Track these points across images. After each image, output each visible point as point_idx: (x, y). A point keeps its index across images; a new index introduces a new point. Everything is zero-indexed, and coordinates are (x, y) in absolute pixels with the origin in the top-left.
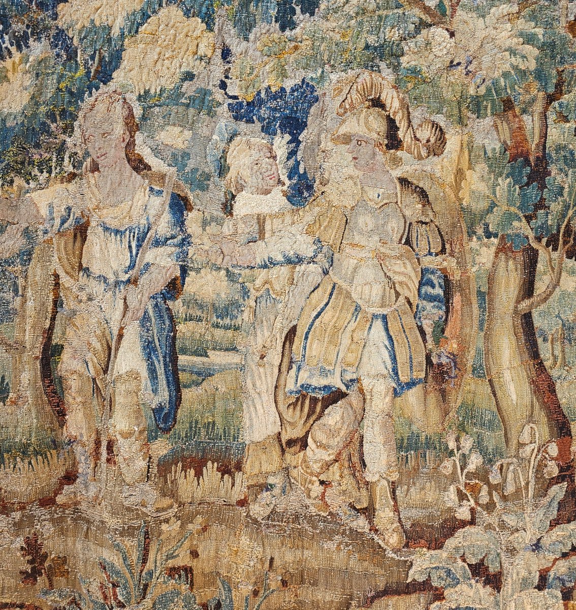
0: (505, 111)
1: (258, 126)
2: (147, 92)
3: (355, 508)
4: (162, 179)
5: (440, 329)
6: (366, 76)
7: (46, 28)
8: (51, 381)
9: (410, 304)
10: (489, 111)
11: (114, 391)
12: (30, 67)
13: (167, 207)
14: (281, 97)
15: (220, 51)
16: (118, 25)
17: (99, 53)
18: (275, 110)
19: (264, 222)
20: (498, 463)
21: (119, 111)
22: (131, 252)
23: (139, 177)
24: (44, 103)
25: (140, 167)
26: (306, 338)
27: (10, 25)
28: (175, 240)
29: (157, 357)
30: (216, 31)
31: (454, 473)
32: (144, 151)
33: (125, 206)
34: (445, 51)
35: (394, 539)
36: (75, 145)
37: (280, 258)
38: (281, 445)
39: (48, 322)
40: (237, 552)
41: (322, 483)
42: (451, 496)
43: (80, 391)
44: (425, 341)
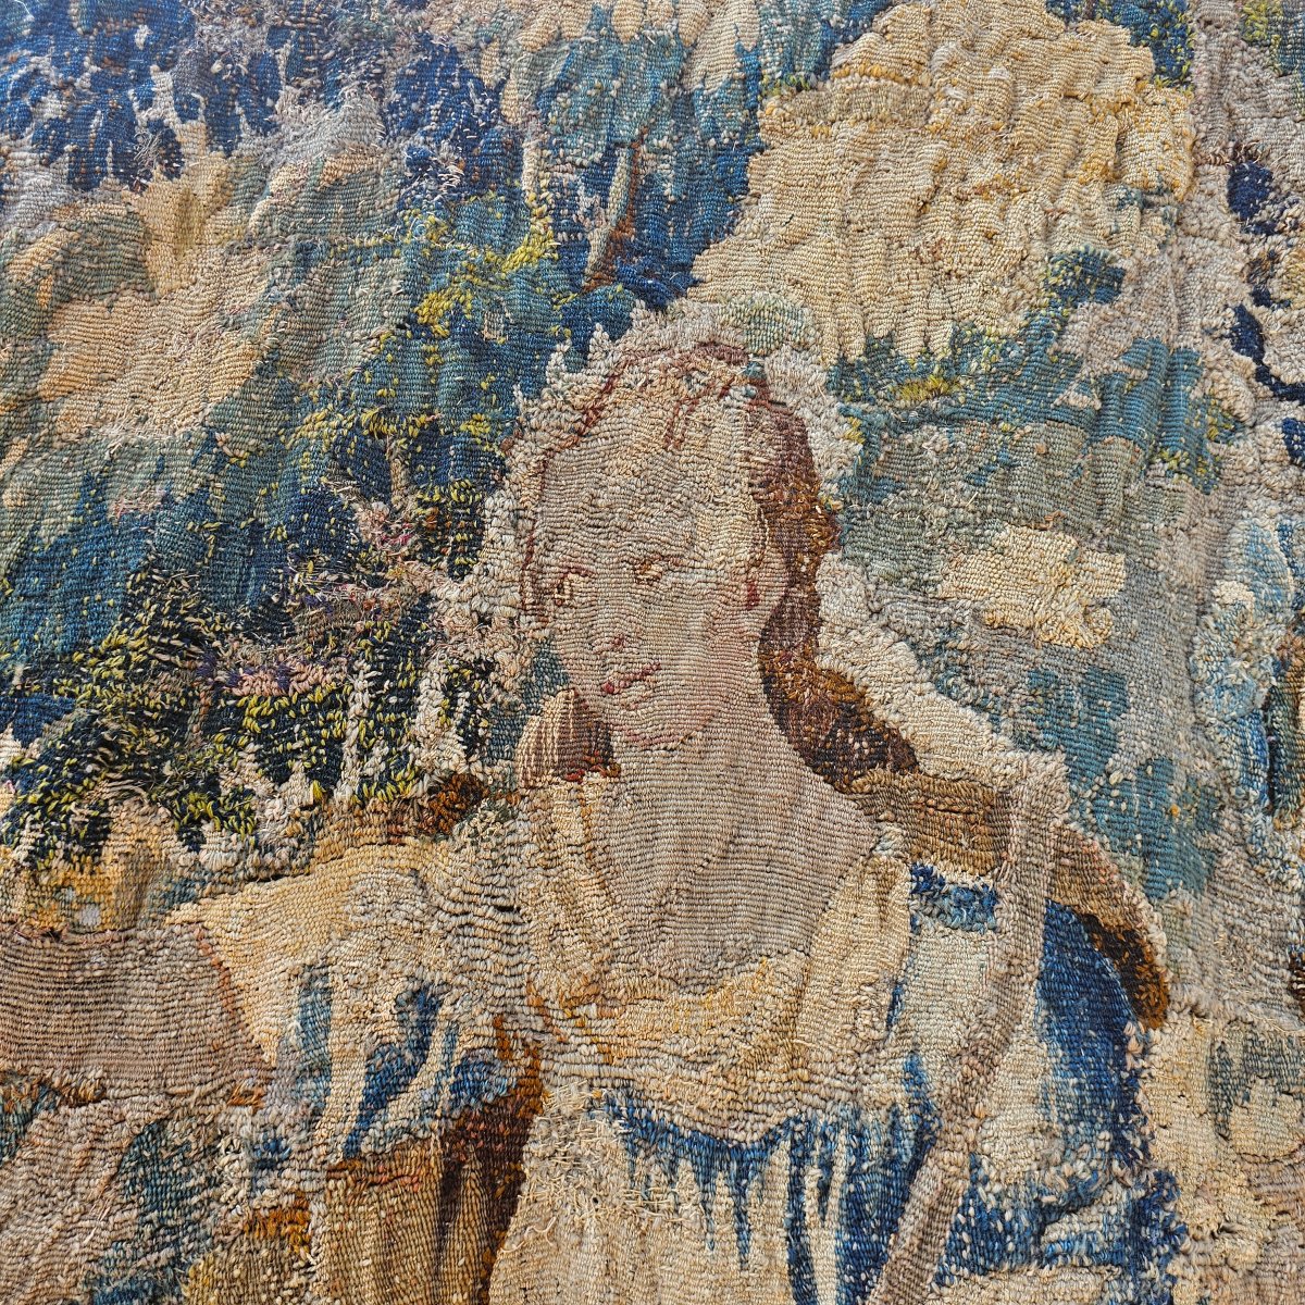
2: (880, 350)
4: (987, 819)
12: (267, 217)
13: (1030, 1002)
15: (1222, 173)
16: (730, 36)
17: (632, 160)
23: (843, 809)
24: (327, 395)
25: (847, 750)
27: (189, 28)
32: (867, 655)
36: (484, 620)
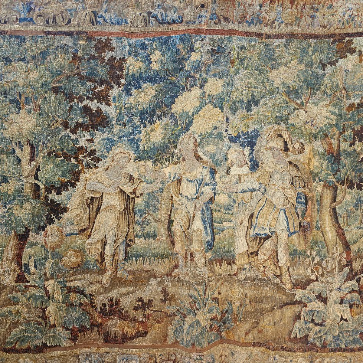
0: (325, 138)
1: (239, 144)
2: (201, 134)
3: (275, 275)
4: (207, 163)
5: (304, 213)
6: (276, 126)
7: (168, 113)
8: (171, 232)
9: (293, 205)
10: (319, 138)
11: (192, 236)
12: (162, 126)
13: (209, 173)
14: (247, 135)
15: (225, 119)
16: (191, 111)
17: (185, 121)
18: (245, 139)
19: (241, 177)
20: (325, 260)
21: (192, 140)
22: (197, 188)
23: (199, 163)
24: (167, 138)
25: (199, 159)
26: (257, 217)
27: (156, 112)
28: (212, 184)
29: (207, 224)
30: (224, 112)
31: (310, 263)
32: (200, 153)
33: (194, 172)
34: (304, 118)
35: (289, 286)
37: (247, 189)
38: (248, 254)
39: (169, 212)
40: (234, 291)
41: (264, 267)
42: (309, 271)
43: (179, 236)
44: (299, 217)
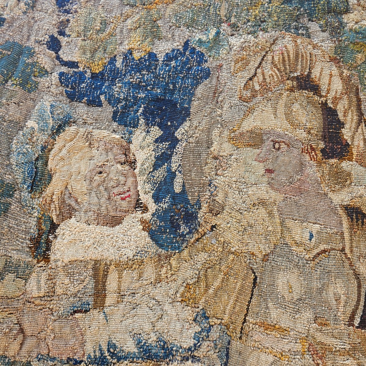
1: (108, 111)
14: (148, 68)
18: (138, 87)
19: (105, 276)
37: (130, 347)
